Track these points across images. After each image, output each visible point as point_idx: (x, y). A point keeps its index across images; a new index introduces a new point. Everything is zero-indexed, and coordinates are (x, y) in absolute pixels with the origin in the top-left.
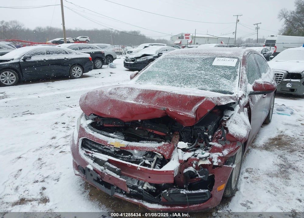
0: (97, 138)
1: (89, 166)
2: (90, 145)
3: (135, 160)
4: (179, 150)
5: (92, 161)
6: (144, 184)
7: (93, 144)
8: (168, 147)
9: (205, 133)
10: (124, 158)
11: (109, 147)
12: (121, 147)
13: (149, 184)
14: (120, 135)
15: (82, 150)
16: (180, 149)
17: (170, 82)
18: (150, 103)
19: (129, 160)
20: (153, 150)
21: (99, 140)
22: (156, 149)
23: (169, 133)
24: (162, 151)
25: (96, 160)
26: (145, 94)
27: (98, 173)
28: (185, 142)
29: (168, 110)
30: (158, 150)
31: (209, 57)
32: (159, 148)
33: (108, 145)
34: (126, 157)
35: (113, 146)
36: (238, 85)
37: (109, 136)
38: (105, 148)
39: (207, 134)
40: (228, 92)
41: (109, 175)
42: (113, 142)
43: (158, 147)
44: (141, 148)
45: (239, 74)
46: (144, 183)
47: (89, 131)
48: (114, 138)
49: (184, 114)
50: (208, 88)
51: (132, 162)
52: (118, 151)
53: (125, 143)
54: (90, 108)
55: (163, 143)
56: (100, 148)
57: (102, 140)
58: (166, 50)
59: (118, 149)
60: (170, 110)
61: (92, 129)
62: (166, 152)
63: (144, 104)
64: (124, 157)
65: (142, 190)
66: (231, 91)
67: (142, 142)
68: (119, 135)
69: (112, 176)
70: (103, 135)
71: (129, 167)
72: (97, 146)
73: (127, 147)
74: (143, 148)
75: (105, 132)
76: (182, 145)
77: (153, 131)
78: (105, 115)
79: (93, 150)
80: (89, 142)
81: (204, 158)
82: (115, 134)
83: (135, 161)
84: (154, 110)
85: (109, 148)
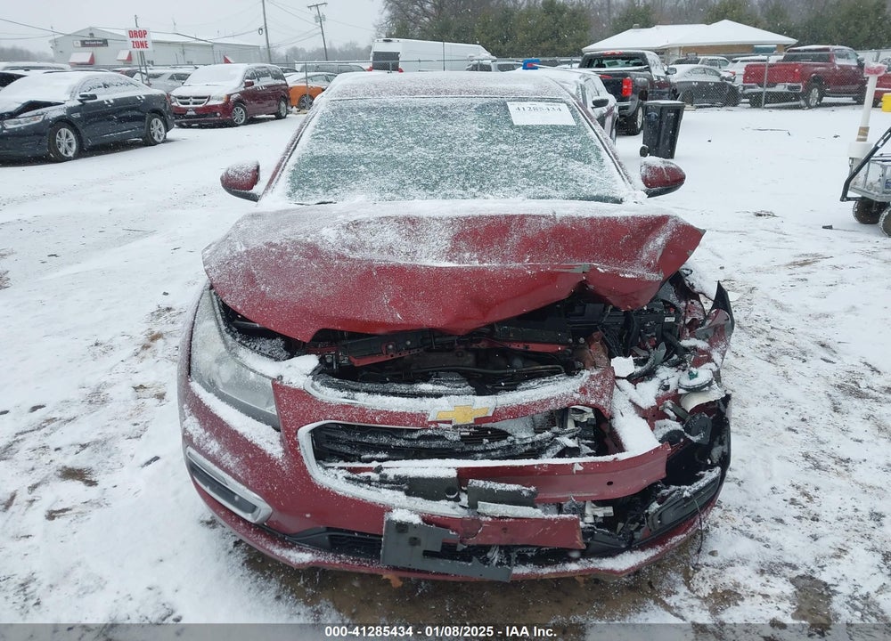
0: (379, 412)
1: (398, 516)
2: (349, 444)
3: (529, 447)
4: (619, 382)
5: (401, 495)
6: (584, 508)
7: (363, 435)
8: (602, 383)
9: (668, 320)
10: (493, 450)
11: (436, 428)
12: (475, 419)
13: (593, 505)
14: (452, 381)
15: (326, 468)
16: (623, 378)
17: (426, 187)
18: (504, 258)
19: (510, 453)
20: (570, 401)
21: (391, 416)
22: (577, 396)
23: (576, 341)
24: (592, 398)
25: (415, 487)
26: (475, 233)
27: (446, 527)
28: (626, 356)
29: (594, 269)
30: (583, 399)
31: (487, 101)
32: (583, 390)
33: (431, 423)
34: (496, 445)
35: (450, 422)
36: (619, 176)
37: (421, 395)
38: (423, 438)
39: (673, 319)
40: (610, 198)
41: (500, 518)
42: (445, 408)
43: (581, 389)
44: (535, 404)
45: (601, 146)
46: (585, 506)
47: (331, 395)
48: (438, 396)
49: (633, 274)
50: (553, 193)
51: (521, 456)
52: (468, 434)
53: (484, 404)
54: (305, 311)
55: (586, 373)
56: (400, 442)
57: (404, 413)
58: (106, 86)
59: (470, 426)
60: (601, 270)
61: (340, 388)
62: (602, 397)
63: (485, 264)
64: (489, 447)
65: (589, 528)
66: (614, 195)
67: (524, 385)
68: (448, 384)
69: (515, 518)
70: (394, 394)
71: (544, 473)
72: (384, 440)
73: (497, 415)
74: (543, 403)
75: (395, 385)
76: (623, 366)
77: (527, 347)
78: (383, 325)
79: (368, 456)
80: (344, 436)
81: (704, 386)
82: (435, 383)
83: (529, 451)
84: (552, 277)
85: (440, 433)
